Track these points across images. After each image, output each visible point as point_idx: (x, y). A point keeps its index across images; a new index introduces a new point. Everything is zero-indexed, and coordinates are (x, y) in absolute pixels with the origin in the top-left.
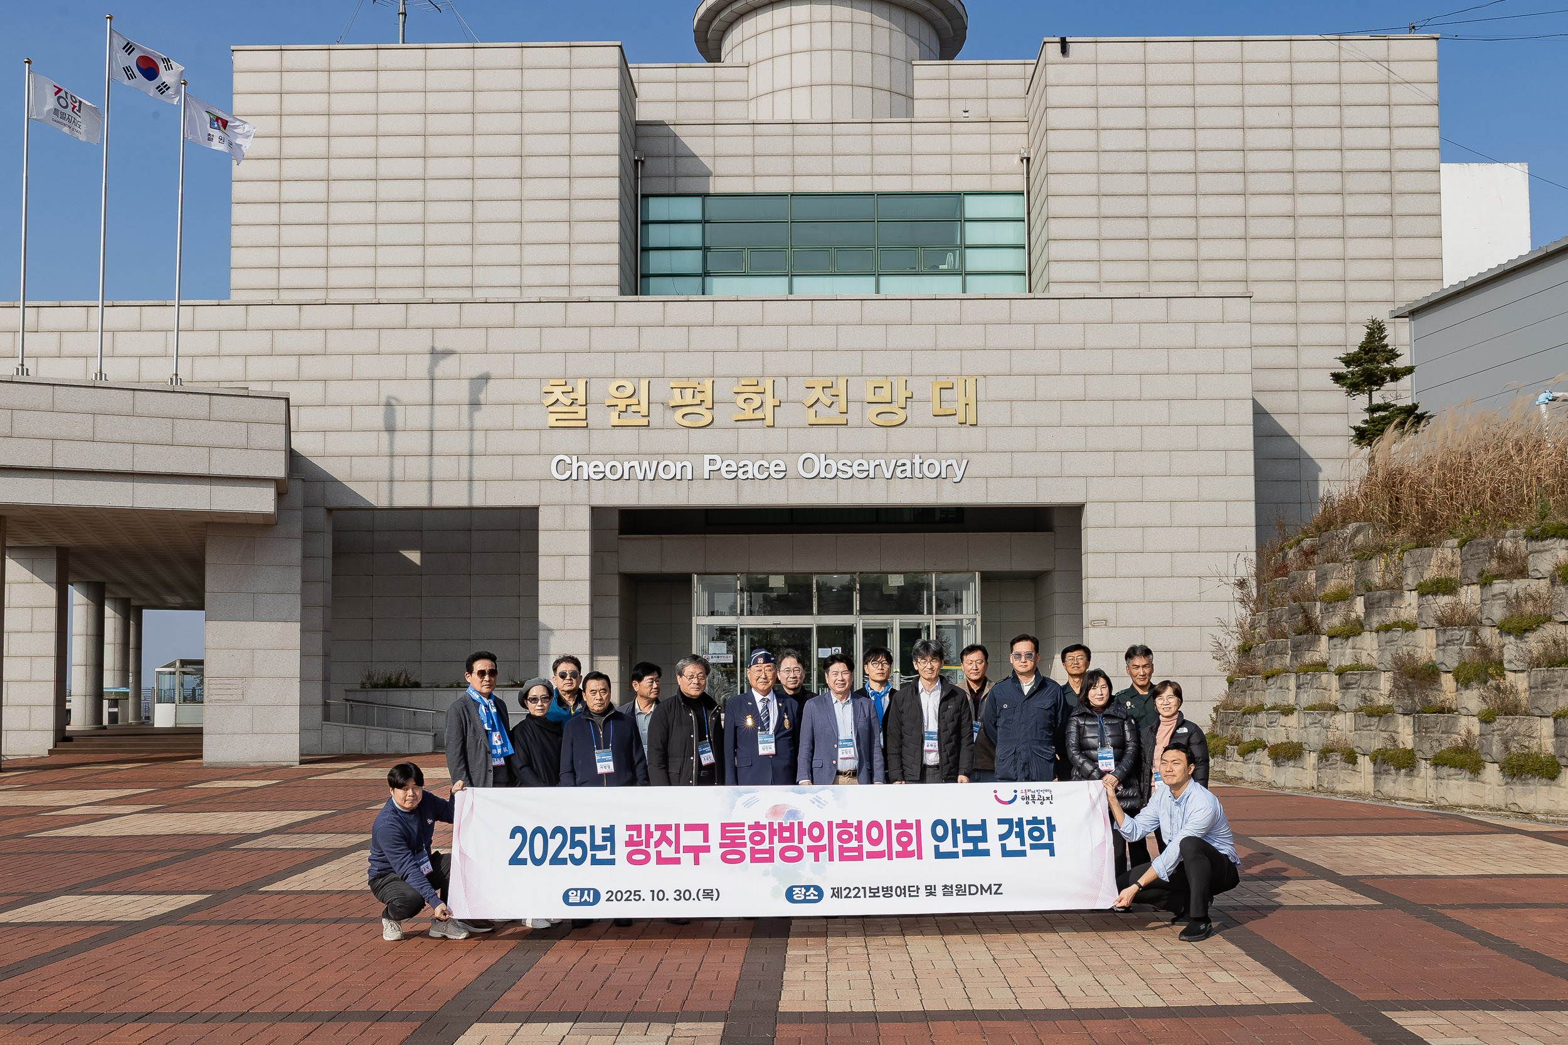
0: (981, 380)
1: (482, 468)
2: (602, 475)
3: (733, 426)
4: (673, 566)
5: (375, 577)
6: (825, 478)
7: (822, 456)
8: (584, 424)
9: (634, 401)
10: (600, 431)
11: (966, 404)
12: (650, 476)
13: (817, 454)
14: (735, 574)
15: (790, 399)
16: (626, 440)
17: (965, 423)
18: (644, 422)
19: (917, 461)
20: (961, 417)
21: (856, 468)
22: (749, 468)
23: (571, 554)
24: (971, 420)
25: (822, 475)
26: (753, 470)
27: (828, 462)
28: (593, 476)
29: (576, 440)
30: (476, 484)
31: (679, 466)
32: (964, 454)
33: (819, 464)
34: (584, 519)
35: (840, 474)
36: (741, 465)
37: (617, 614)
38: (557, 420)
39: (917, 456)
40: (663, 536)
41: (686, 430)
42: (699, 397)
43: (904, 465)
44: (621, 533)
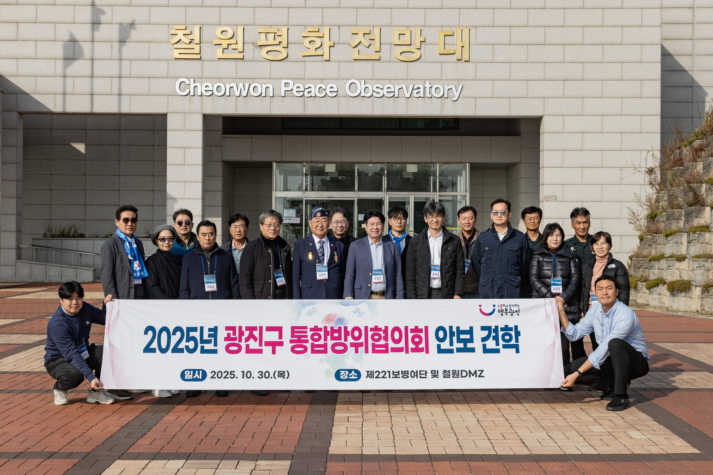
0: (473, 30)
1: (127, 86)
2: (211, 92)
3: (301, 60)
4: (259, 157)
5: (53, 161)
6: (364, 97)
7: (363, 82)
8: (198, 57)
9: (233, 41)
10: (210, 62)
11: (462, 47)
12: (244, 93)
13: (359, 80)
14: (302, 162)
15: (341, 41)
16: (228, 68)
17: (461, 60)
18: (240, 56)
19: (428, 86)
20: (458, 56)
21: (385, 90)
22: (312, 89)
23: (189, 147)
24: (466, 57)
25: (362, 95)
26: (314, 91)
27: (366, 85)
28: (204, 93)
29: (194, 67)
30: (123, 98)
31: (264, 87)
32: (460, 82)
33: (360, 87)
34: (198, 123)
35: (374, 94)
36: (307, 87)
37: (221, 189)
38: (180, 54)
39: (428, 82)
40: (253, 136)
41: (269, 62)
42: (278, 39)
43: (419, 88)
44: (225, 132)
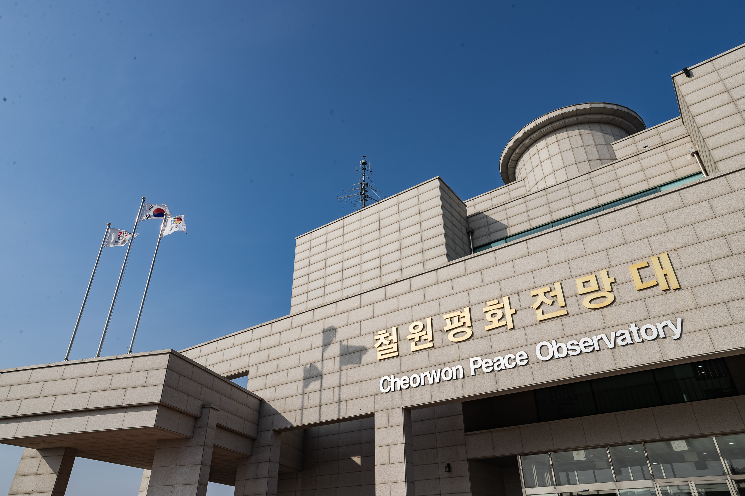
0: (673, 254)
1: (347, 392)
2: (409, 384)
3: (486, 335)
4: (502, 451)
5: (339, 475)
6: (559, 358)
7: (554, 342)
8: (396, 354)
9: (424, 333)
10: (406, 357)
11: (665, 275)
12: (437, 380)
14: (546, 452)
15: (523, 307)
16: (421, 359)
17: (669, 289)
18: (431, 345)
19: (634, 328)
20: (663, 285)
21: (582, 345)
22: (501, 362)
23: (393, 443)
24: (674, 284)
25: (556, 356)
26: (504, 363)
27: (559, 345)
28: (403, 387)
29: (393, 365)
30: (342, 403)
31: (454, 369)
32: (677, 315)
33: (552, 348)
34: (399, 417)
35: (570, 353)
36: (495, 360)
38: (382, 355)
39: (633, 325)
40: (492, 430)
41: (456, 345)
42: (462, 321)
43: (623, 334)
44: (466, 432)
